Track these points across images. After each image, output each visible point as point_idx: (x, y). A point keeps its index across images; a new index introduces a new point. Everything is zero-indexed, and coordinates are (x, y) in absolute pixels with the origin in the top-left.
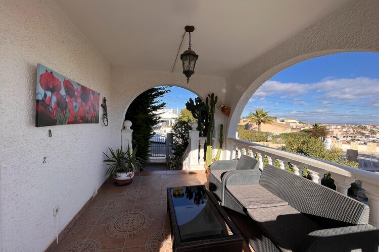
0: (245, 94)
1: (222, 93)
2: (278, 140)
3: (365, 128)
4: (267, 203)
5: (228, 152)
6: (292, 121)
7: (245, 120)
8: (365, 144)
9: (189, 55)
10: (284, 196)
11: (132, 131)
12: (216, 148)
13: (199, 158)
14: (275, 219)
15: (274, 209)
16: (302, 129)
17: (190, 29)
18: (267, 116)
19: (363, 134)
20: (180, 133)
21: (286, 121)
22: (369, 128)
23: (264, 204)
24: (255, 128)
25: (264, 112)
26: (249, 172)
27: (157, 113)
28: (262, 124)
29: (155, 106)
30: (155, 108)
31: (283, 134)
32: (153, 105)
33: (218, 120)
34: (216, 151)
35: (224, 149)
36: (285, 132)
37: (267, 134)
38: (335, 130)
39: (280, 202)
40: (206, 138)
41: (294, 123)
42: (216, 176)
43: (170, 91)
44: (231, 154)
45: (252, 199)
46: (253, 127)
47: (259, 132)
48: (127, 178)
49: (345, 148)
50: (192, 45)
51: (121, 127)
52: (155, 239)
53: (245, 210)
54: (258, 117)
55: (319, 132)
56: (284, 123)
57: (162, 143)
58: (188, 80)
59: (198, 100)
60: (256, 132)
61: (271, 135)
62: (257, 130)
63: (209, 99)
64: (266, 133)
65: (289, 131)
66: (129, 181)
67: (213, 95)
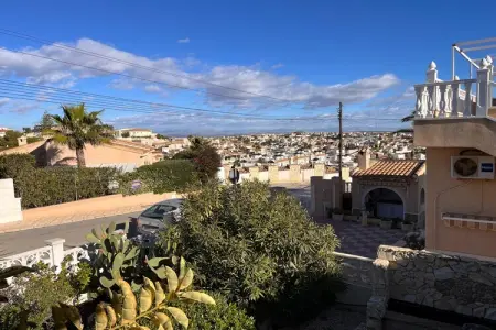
2: (135, 184)
6: (144, 134)
7: (31, 135)
18: (97, 123)
19: (247, 151)
21: (131, 134)
24: (65, 159)
25: (88, 111)
28: (88, 146)
37: (107, 173)
46: (62, 156)
47: (82, 170)
54: (72, 127)
56: (129, 139)
60: (72, 170)
61: (115, 174)
62: (74, 163)
64: (104, 170)
65: (151, 159)
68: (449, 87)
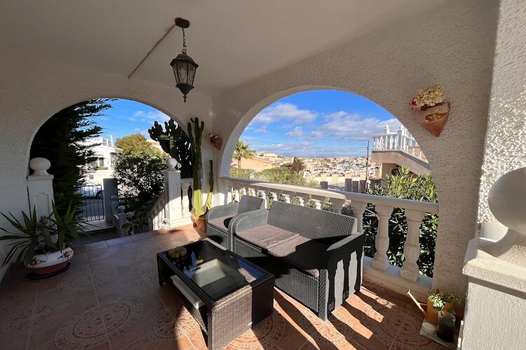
0: (241, 121)
1: (208, 116)
2: (262, 177)
3: (329, 161)
4: (283, 239)
5: (222, 196)
6: (272, 155)
8: (331, 175)
9: (183, 62)
10: (294, 229)
11: (52, 177)
12: (205, 192)
13: (183, 208)
14: (294, 250)
15: (290, 242)
16: (281, 164)
17: (182, 23)
18: (247, 149)
19: (328, 166)
20: (130, 177)
21: (265, 155)
22: (332, 160)
23: (280, 240)
24: (235, 165)
26: (256, 213)
27: (85, 144)
28: (242, 159)
29: (82, 131)
30: (82, 136)
31: (265, 170)
32: (78, 130)
33: (206, 154)
34: (205, 195)
35: (215, 191)
36: (266, 168)
37: (250, 172)
38: (308, 163)
39: (292, 235)
40: (192, 180)
41: (272, 157)
42: (217, 225)
43: (109, 106)
44: (226, 197)
45: (268, 239)
46: (232, 164)
47: (240, 169)
48: (61, 260)
49: (319, 180)
50: (187, 48)
51: (26, 171)
52: (160, 322)
53: (265, 251)
55: (297, 166)
56: (264, 157)
57: (92, 198)
58: (185, 97)
59: (170, 125)
60: (236, 169)
61: (253, 172)
62: (237, 167)
63: (193, 125)
64: (248, 170)
65: (270, 167)
66: (65, 266)
67: (197, 119)
68: (397, 137)
